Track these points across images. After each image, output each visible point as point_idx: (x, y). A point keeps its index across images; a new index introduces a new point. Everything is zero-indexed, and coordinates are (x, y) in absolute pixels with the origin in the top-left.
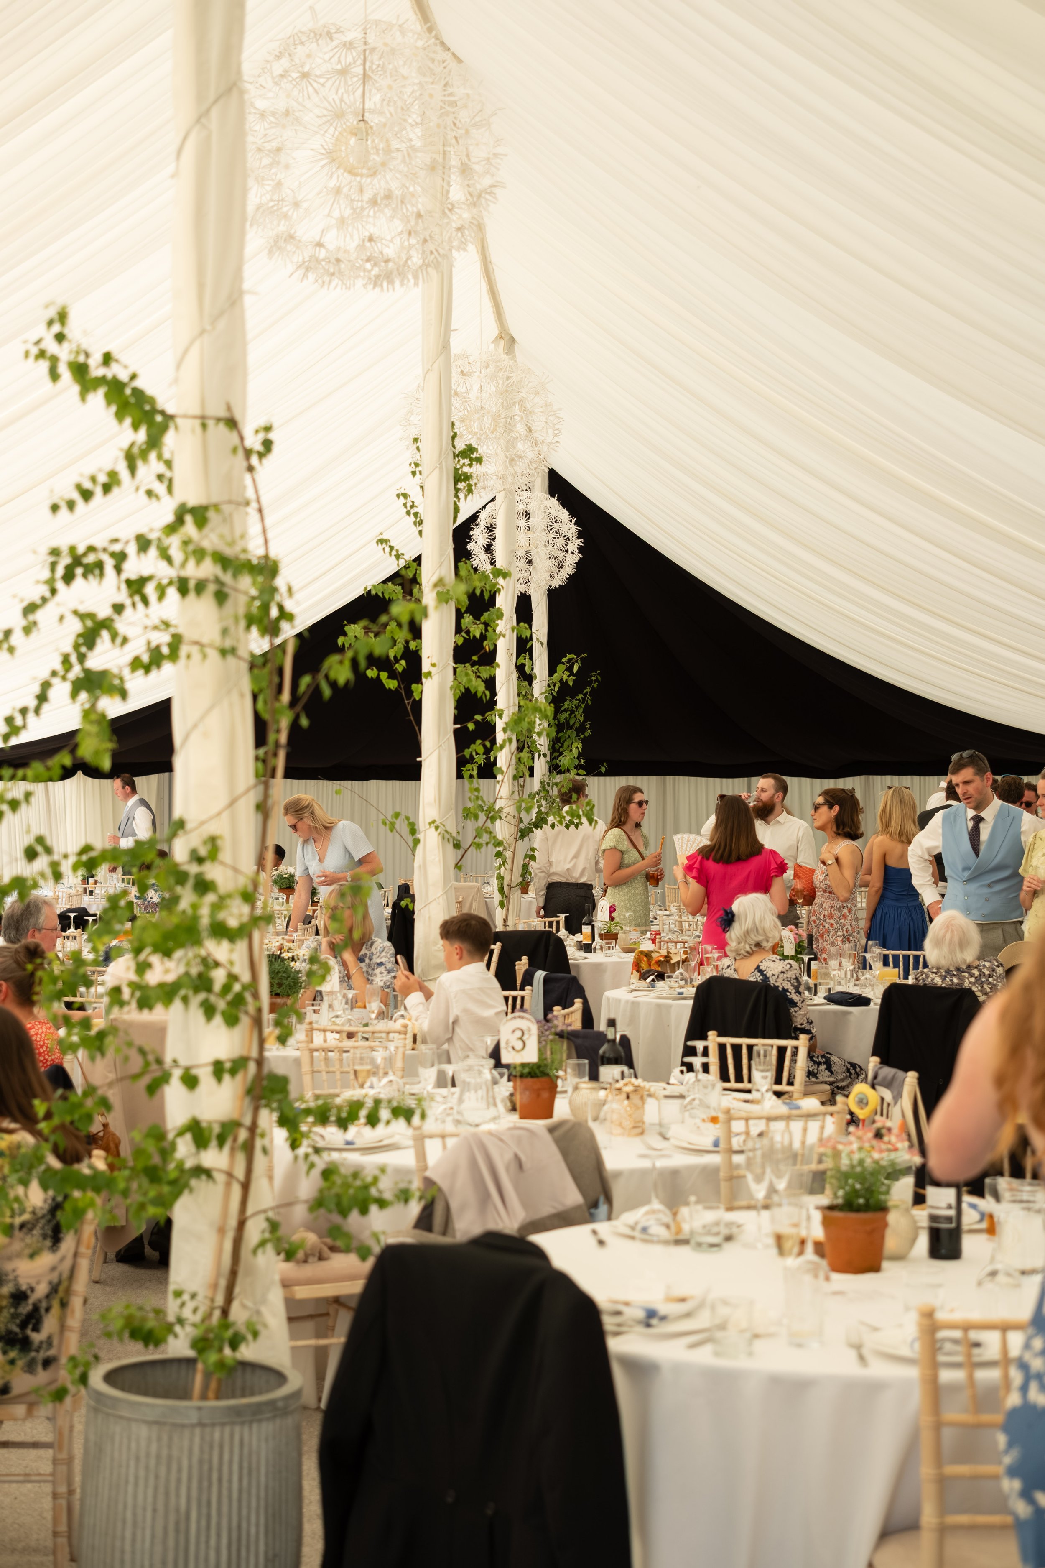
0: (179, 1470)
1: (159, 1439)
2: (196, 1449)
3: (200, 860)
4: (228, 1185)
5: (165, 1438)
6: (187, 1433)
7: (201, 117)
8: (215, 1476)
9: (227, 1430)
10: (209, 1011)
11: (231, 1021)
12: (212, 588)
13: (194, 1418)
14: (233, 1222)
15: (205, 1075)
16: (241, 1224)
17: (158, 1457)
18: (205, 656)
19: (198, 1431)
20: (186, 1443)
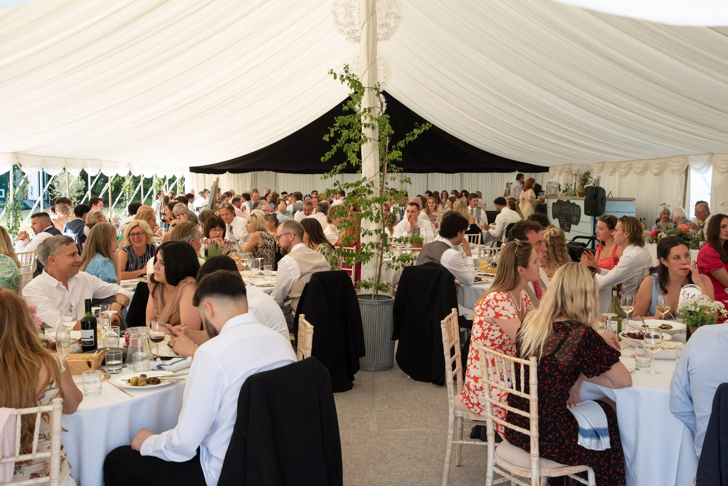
0: (374, 315)
1: (369, 308)
2: (377, 310)
3: (369, 186)
4: (378, 257)
5: (371, 308)
6: (375, 307)
7: (368, 19)
8: (381, 316)
9: (383, 306)
10: (371, 220)
11: (377, 222)
12: (371, 126)
13: (377, 303)
14: (379, 265)
15: (374, 232)
16: (381, 265)
17: (369, 312)
18: (371, 141)
19: (378, 306)
20: (375, 309)
